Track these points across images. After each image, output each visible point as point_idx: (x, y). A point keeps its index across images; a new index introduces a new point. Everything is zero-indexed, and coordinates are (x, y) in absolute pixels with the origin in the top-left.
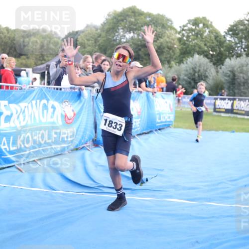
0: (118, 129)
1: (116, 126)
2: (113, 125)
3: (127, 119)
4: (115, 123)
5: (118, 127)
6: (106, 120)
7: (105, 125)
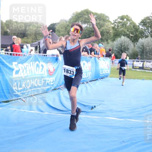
1: (70, 72)
2: (69, 72)
4: (70, 71)
7: (65, 72)
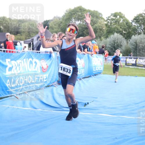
0: (69, 72)
3: (73, 67)
5: (69, 71)
6: (62, 67)
